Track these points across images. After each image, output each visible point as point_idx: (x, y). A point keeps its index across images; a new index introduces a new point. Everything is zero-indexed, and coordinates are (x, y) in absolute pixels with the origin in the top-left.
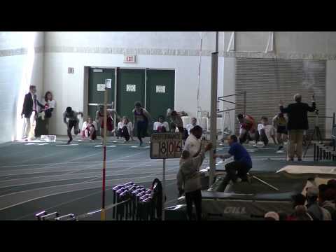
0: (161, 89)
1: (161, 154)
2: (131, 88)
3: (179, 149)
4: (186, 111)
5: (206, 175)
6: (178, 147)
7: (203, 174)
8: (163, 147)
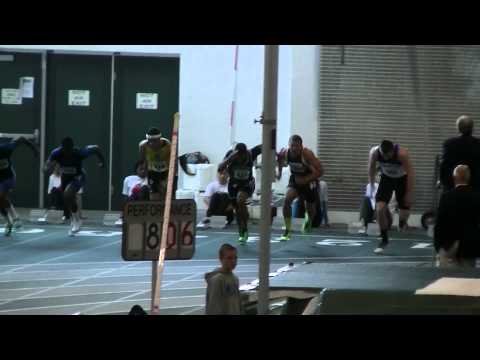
0: (147, 101)
1: (148, 248)
2: (79, 98)
3: (187, 239)
4: (205, 152)
5: (251, 299)
6: (186, 233)
7: (246, 296)
8: (152, 234)
